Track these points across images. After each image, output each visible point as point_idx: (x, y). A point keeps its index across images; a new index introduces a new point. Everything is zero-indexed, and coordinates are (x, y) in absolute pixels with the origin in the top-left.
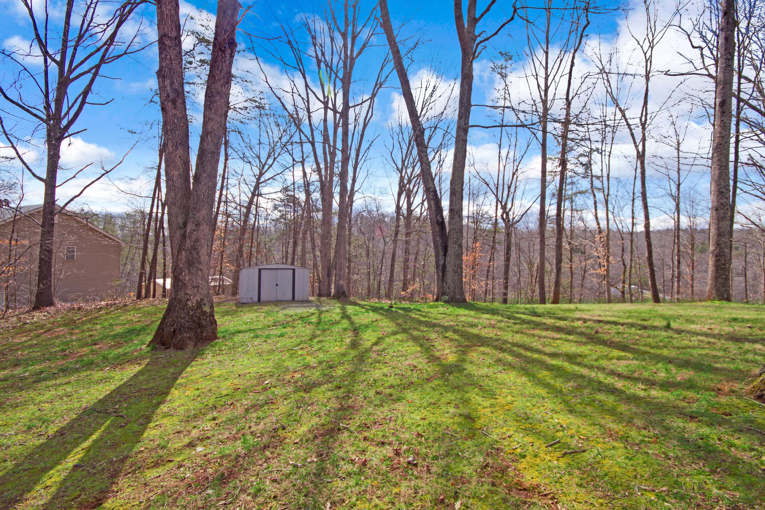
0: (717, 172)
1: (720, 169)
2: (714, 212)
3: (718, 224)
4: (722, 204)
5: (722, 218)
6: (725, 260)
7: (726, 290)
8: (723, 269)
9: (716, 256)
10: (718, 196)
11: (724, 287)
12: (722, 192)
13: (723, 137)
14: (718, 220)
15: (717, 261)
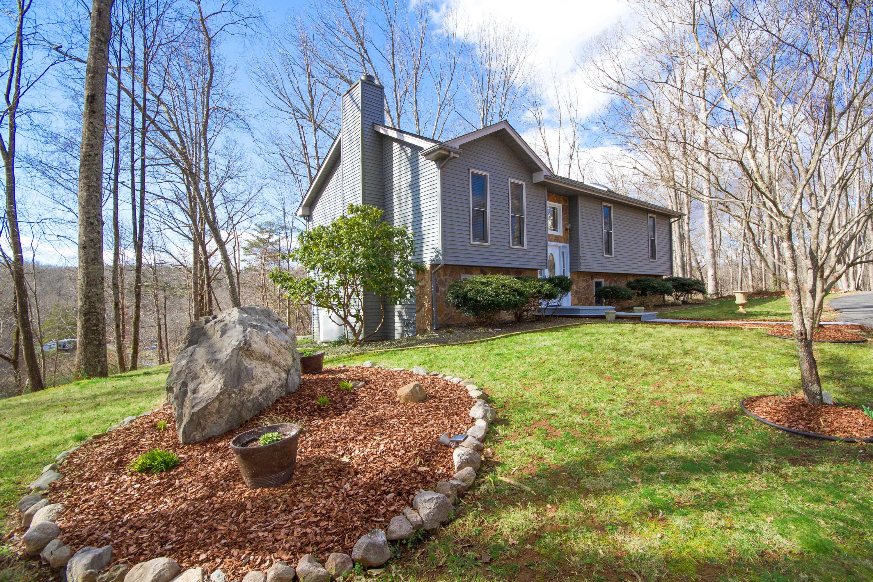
0: (84, 193)
1: (88, 190)
2: (82, 251)
3: (87, 268)
4: (92, 240)
5: (93, 260)
6: (97, 319)
7: (99, 361)
8: (95, 332)
9: (85, 315)
10: (86, 228)
11: (97, 357)
12: (92, 224)
13: (92, 146)
14: (87, 263)
15: (86, 321)
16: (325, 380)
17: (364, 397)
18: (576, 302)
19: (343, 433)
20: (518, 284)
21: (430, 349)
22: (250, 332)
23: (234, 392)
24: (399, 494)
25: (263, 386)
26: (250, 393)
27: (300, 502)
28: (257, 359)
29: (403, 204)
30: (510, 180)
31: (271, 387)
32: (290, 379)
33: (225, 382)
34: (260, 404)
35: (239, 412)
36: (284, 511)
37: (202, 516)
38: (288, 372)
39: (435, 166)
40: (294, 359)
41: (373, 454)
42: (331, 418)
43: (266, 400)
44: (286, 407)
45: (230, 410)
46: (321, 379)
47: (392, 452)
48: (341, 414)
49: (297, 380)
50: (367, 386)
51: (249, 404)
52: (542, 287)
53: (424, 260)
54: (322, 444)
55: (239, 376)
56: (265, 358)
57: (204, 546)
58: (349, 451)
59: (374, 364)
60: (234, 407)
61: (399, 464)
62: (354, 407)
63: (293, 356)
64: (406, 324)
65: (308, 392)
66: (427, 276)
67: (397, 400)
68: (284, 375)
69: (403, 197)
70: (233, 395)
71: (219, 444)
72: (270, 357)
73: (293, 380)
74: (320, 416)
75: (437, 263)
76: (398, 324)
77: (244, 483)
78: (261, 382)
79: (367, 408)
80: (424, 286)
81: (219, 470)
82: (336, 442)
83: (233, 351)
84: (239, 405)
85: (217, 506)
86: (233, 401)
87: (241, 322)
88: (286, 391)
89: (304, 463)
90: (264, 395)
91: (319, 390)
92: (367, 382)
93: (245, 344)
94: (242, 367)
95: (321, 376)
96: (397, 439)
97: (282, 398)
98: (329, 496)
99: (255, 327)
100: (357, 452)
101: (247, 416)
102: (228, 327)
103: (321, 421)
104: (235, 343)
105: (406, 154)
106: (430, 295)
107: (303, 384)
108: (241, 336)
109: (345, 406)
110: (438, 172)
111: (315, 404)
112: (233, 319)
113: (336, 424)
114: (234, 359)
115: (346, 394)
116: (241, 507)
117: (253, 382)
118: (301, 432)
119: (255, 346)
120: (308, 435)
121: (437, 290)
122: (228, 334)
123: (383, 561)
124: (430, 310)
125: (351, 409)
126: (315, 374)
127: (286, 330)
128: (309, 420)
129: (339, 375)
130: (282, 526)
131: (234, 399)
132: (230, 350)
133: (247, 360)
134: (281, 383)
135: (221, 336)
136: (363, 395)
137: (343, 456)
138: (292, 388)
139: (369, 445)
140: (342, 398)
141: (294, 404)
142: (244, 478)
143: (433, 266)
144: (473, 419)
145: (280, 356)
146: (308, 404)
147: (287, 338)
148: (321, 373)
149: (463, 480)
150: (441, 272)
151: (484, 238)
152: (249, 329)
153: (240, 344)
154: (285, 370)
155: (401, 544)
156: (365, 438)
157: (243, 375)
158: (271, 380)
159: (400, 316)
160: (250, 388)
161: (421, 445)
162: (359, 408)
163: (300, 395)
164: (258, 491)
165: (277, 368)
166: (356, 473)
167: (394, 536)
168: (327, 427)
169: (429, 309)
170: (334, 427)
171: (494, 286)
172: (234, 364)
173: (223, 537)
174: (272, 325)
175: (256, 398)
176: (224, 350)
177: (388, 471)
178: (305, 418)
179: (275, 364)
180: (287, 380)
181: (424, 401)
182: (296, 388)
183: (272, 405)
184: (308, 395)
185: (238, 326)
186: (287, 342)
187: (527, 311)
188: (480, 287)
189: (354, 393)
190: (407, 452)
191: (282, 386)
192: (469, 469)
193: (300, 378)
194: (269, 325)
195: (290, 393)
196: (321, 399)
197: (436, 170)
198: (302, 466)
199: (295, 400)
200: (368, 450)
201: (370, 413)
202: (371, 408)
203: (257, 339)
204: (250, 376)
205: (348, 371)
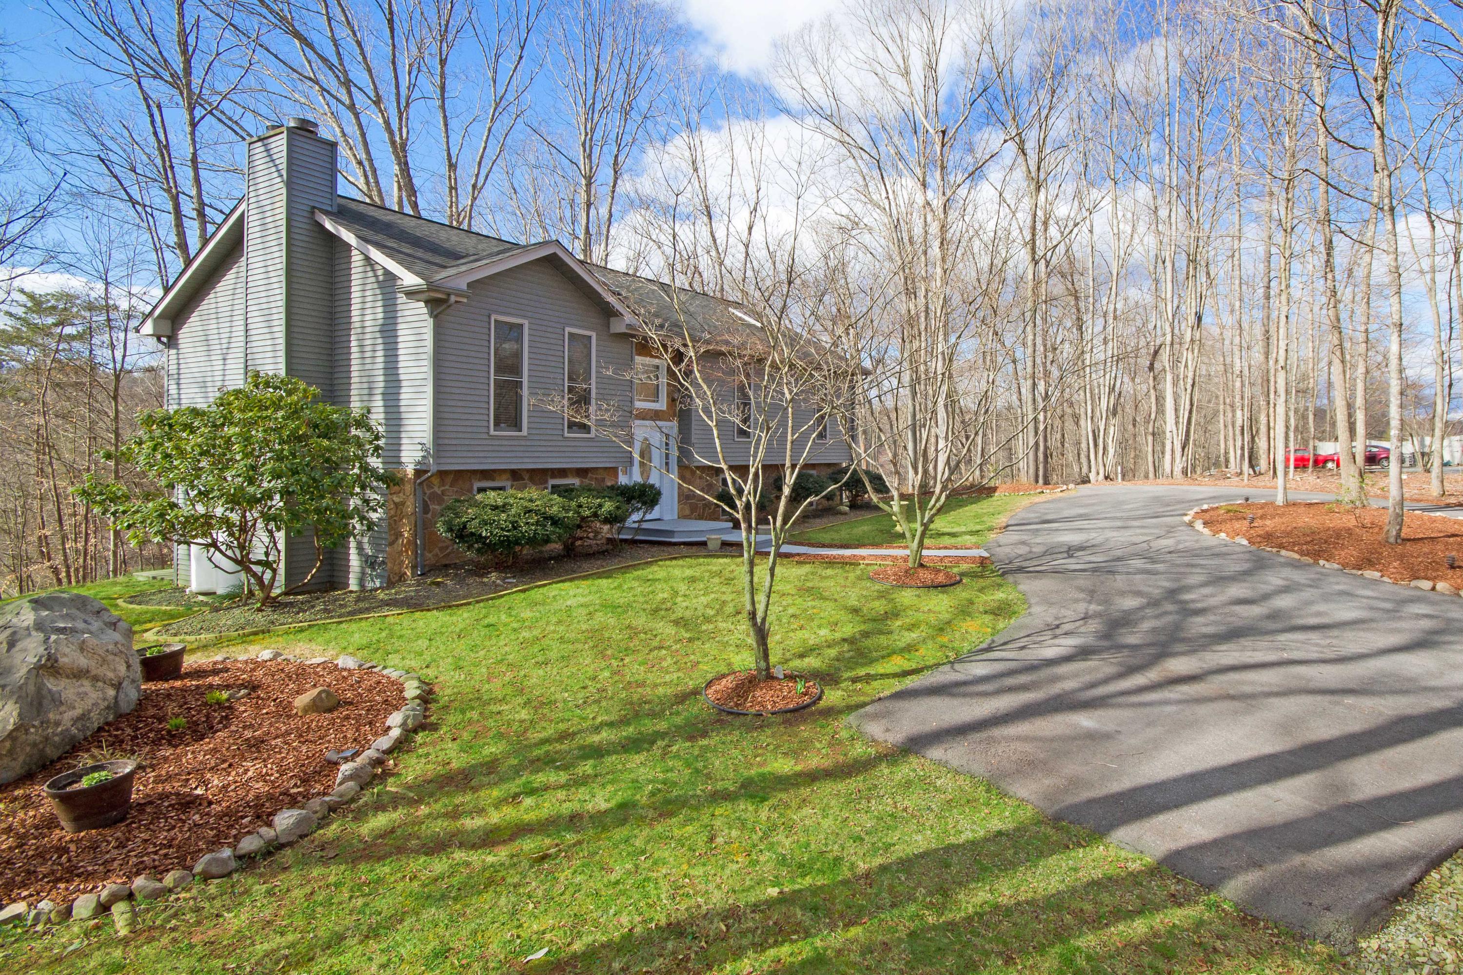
16: (184, 690)
17: (245, 711)
18: (687, 512)
19: (201, 762)
20: (556, 505)
21: (388, 619)
22: (55, 641)
23: (34, 726)
24: (258, 817)
25: (78, 712)
26: (57, 724)
27: (135, 837)
28: (68, 677)
29: (368, 361)
30: (568, 330)
31: (90, 711)
32: (122, 696)
33: (19, 715)
34: (73, 737)
35: (43, 750)
36: (117, 848)
37: (14, 864)
38: (118, 686)
39: (425, 310)
40: (129, 667)
41: (236, 782)
42: (187, 745)
43: (83, 731)
44: (116, 736)
45: (28, 749)
46: (177, 689)
47: (262, 777)
48: (202, 739)
49: (134, 695)
50: (253, 695)
51: (56, 739)
52: (600, 506)
53: (403, 460)
54: (169, 777)
55: (40, 704)
56: (79, 674)
57: (24, 885)
58: (206, 783)
59: (277, 655)
60: (35, 745)
61: (267, 789)
62: (225, 727)
63: (127, 663)
64: (370, 562)
65: (151, 711)
66: (408, 488)
67: (295, 711)
68: (111, 692)
69: (368, 348)
70: (32, 730)
71: (16, 793)
72: (88, 671)
73: (127, 695)
74: (170, 743)
75: (424, 468)
76: (354, 561)
77: (63, 829)
78: (74, 708)
79: (244, 728)
80: (403, 504)
81: (25, 820)
82: (189, 774)
83: (29, 671)
84: (41, 742)
85: (31, 853)
86: (31, 738)
87: (39, 626)
88: (115, 713)
89: (143, 801)
90: (79, 725)
91: (171, 708)
92: (255, 688)
93: (48, 660)
94: (44, 692)
95: (178, 684)
96: (272, 763)
97: (108, 724)
98: (174, 827)
99: (62, 631)
100: (216, 782)
101: (51, 752)
102: (18, 637)
103: (171, 751)
104: (32, 660)
105: (376, 276)
106: (413, 519)
107: (145, 699)
108: (42, 648)
109: (212, 727)
110: (430, 322)
111: (162, 729)
112: (26, 624)
113: (193, 752)
114: (31, 682)
115: (215, 711)
116: (62, 850)
117: (62, 709)
118: (140, 767)
119: (63, 660)
120: (149, 770)
121: (426, 509)
122: (20, 646)
123: (225, 872)
124: (412, 543)
125: (220, 730)
126: (167, 680)
127: (115, 624)
128: (152, 751)
129: (210, 679)
130: (114, 860)
131: (34, 735)
132: (24, 671)
133: (52, 679)
134: (106, 703)
135: (8, 651)
136: (242, 708)
137: (196, 788)
138: (125, 707)
139: (234, 773)
140: (208, 716)
141: (129, 731)
142: (63, 823)
143: (418, 473)
144: (389, 728)
145: (105, 667)
146: (151, 730)
147: (117, 636)
148: (179, 677)
149: (341, 796)
150: (436, 481)
151: (516, 425)
152: (53, 637)
153: (40, 660)
154: (112, 685)
155: (250, 857)
156: (230, 765)
157: (45, 702)
158: (90, 702)
159: (360, 548)
160: (58, 717)
161: (303, 765)
162: (233, 728)
163: (139, 716)
164: (82, 834)
165: (100, 684)
166: (210, 803)
167: (242, 852)
168: (179, 758)
169: (409, 541)
170: (190, 756)
171: (513, 511)
172: (31, 688)
173: (45, 876)
174: (89, 619)
175: (67, 730)
176: (14, 670)
177: (251, 796)
178: (148, 748)
179: (96, 679)
180: (116, 698)
181: (330, 710)
182: (132, 707)
183: (92, 736)
184: (153, 717)
185: (34, 633)
186: (116, 644)
187: (581, 539)
188: (489, 515)
189: (230, 708)
190: (281, 775)
191: (108, 708)
192: (351, 784)
193: (139, 690)
194: (85, 622)
195: (121, 716)
196: (174, 722)
197: (427, 317)
198: (139, 804)
199: (130, 726)
200: (231, 778)
201: (248, 734)
202: (251, 726)
203: (67, 650)
204: (57, 701)
205: (227, 670)
